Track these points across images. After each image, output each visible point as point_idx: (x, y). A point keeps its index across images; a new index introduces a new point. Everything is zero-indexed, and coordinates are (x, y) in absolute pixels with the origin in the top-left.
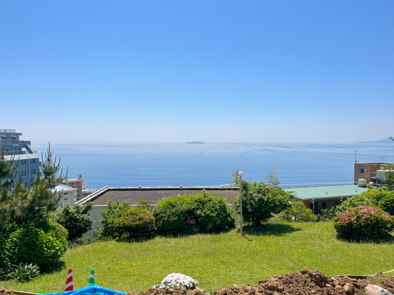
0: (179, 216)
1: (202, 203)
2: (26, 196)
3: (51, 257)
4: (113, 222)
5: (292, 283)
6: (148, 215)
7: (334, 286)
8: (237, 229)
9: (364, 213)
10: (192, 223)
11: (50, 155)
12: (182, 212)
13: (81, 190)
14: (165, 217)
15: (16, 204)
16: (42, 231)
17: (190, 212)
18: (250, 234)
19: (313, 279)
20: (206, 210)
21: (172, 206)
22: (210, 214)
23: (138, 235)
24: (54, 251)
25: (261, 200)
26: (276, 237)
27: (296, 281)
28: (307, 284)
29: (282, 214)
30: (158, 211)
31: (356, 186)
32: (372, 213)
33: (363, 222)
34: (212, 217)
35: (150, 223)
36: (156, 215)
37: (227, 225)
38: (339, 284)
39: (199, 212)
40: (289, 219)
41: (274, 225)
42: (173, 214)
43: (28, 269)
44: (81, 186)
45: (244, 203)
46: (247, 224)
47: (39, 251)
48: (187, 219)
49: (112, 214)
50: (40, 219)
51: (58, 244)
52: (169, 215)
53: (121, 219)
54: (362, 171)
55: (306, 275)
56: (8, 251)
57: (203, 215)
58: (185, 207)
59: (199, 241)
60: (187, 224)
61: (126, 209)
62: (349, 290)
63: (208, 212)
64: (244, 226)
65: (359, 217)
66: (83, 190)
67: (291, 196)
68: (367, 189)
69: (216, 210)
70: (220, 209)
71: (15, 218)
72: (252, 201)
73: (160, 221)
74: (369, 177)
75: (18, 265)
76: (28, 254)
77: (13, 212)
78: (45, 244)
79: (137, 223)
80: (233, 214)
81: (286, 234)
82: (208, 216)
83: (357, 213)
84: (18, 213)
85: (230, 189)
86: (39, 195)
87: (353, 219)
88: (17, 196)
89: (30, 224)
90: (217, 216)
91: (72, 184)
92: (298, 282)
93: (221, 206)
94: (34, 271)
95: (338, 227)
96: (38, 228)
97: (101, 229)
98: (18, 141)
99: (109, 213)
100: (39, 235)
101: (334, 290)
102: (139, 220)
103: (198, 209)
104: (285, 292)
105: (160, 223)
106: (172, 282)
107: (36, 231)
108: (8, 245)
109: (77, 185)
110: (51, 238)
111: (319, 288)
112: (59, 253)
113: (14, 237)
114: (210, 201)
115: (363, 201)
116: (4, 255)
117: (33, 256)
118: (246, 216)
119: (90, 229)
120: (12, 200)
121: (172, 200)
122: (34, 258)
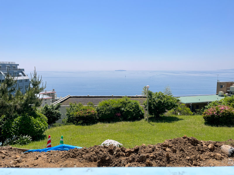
0: (111, 111)
1: (125, 104)
2: (23, 98)
3: (38, 132)
4: (73, 114)
5: (178, 143)
6: (93, 111)
7: (202, 145)
8: (145, 119)
9: (222, 109)
10: (118, 115)
11: (35, 75)
12: (113, 109)
13: (54, 98)
14: (103, 111)
15: (17, 102)
16: (33, 118)
17: (118, 109)
18: (153, 121)
19: (190, 141)
20: (127, 108)
21: (107, 105)
22: (130, 110)
23: (88, 121)
24: (40, 128)
25: (160, 102)
26: (168, 123)
27: (180, 142)
28: (186, 144)
29: (172, 110)
30: (99, 108)
31: (218, 96)
32: (227, 109)
33: (221, 115)
34: (131, 112)
35: (94, 115)
36: (98, 110)
37: (140, 116)
38: (205, 144)
39: (123, 109)
40: (176, 114)
41: (167, 117)
42: (108, 110)
43: (25, 138)
44: (54, 96)
45: (150, 104)
46: (151, 116)
47: (31, 128)
48: (116, 113)
49: (72, 110)
50: (31, 111)
51: (42, 125)
52: (106, 111)
53: (78, 113)
54: (222, 87)
55: (186, 139)
56: (14, 128)
57: (125, 110)
58: (114, 106)
59: (123, 125)
60: (116, 115)
61: (80, 107)
62: (211, 148)
63: (128, 109)
64: (150, 117)
65: (218, 112)
66: (55, 98)
67: (178, 100)
68: (224, 97)
69: (133, 108)
70: (135, 107)
71: (17, 110)
72: (154, 103)
73: (100, 113)
74: (225, 90)
75: (20, 136)
76: (25, 130)
77: (16, 107)
78: (35, 125)
79: (87, 114)
80: (143, 110)
81: (174, 122)
82: (128, 111)
83: (217, 110)
84: (19, 107)
85: (141, 97)
86: (30, 97)
87: (215, 113)
88: (17, 98)
89: (26, 114)
90: (134, 111)
91: (49, 94)
92: (181, 143)
93: (136, 106)
94: (29, 139)
95: (206, 117)
96: (30, 116)
97: (66, 119)
98: (17, 69)
99: (71, 109)
100: (31, 120)
101: (202, 147)
102: (88, 113)
103: (122, 107)
104: (173, 148)
105: (100, 115)
106: (107, 144)
107: (29, 118)
108: (13, 125)
109: (52, 95)
110: (38, 121)
111: (193, 146)
112: (43, 130)
113: (17, 121)
114: (129, 102)
115: (221, 103)
116: (11, 131)
117: (28, 131)
118: (151, 111)
119: (60, 118)
120: (15, 100)
121: (107, 102)
122: (29, 132)
